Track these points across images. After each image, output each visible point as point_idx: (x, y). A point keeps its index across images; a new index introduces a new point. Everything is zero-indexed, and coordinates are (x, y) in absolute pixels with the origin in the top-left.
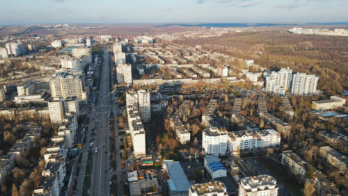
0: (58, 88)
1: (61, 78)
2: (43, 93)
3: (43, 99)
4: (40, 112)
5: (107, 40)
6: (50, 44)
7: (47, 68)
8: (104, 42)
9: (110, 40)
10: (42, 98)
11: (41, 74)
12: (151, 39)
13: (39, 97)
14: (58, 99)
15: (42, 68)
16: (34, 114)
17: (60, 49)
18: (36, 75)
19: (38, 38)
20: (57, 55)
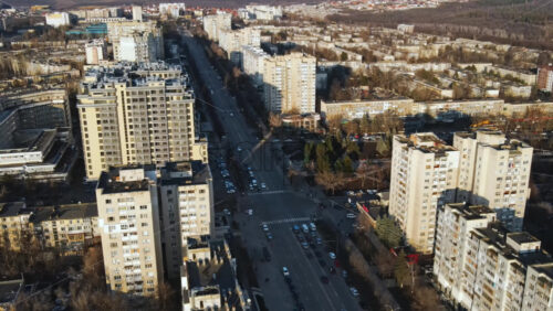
0: (108, 124)
1: (121, 88)
2: (48, 142)
3: (50, 167)
4: (48, 225)
5: (176, 14)
6: (44, 20)
7: (45, 68)
8: (170, 16)
9: (182, 12)
10: (46, 160)
11: (30, 82)
12: (277, 11)
13: (37, 156)
14: (139, 175)
15: (32, 68)
16: (25, 238)
17: (70, 28)
18: (17, 85)
19: (13, 10)
20: (67, 39)
